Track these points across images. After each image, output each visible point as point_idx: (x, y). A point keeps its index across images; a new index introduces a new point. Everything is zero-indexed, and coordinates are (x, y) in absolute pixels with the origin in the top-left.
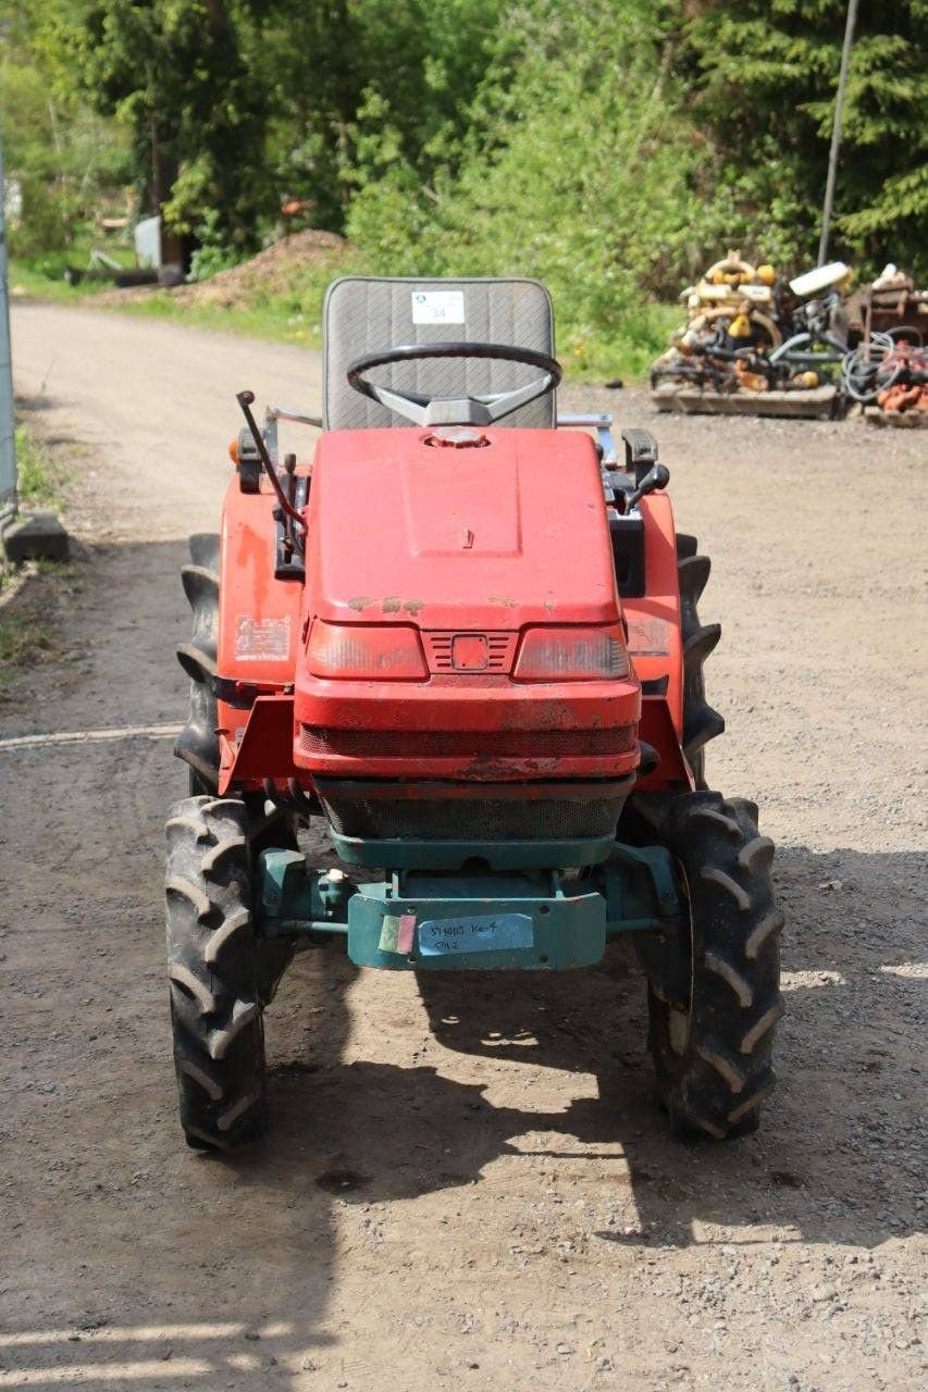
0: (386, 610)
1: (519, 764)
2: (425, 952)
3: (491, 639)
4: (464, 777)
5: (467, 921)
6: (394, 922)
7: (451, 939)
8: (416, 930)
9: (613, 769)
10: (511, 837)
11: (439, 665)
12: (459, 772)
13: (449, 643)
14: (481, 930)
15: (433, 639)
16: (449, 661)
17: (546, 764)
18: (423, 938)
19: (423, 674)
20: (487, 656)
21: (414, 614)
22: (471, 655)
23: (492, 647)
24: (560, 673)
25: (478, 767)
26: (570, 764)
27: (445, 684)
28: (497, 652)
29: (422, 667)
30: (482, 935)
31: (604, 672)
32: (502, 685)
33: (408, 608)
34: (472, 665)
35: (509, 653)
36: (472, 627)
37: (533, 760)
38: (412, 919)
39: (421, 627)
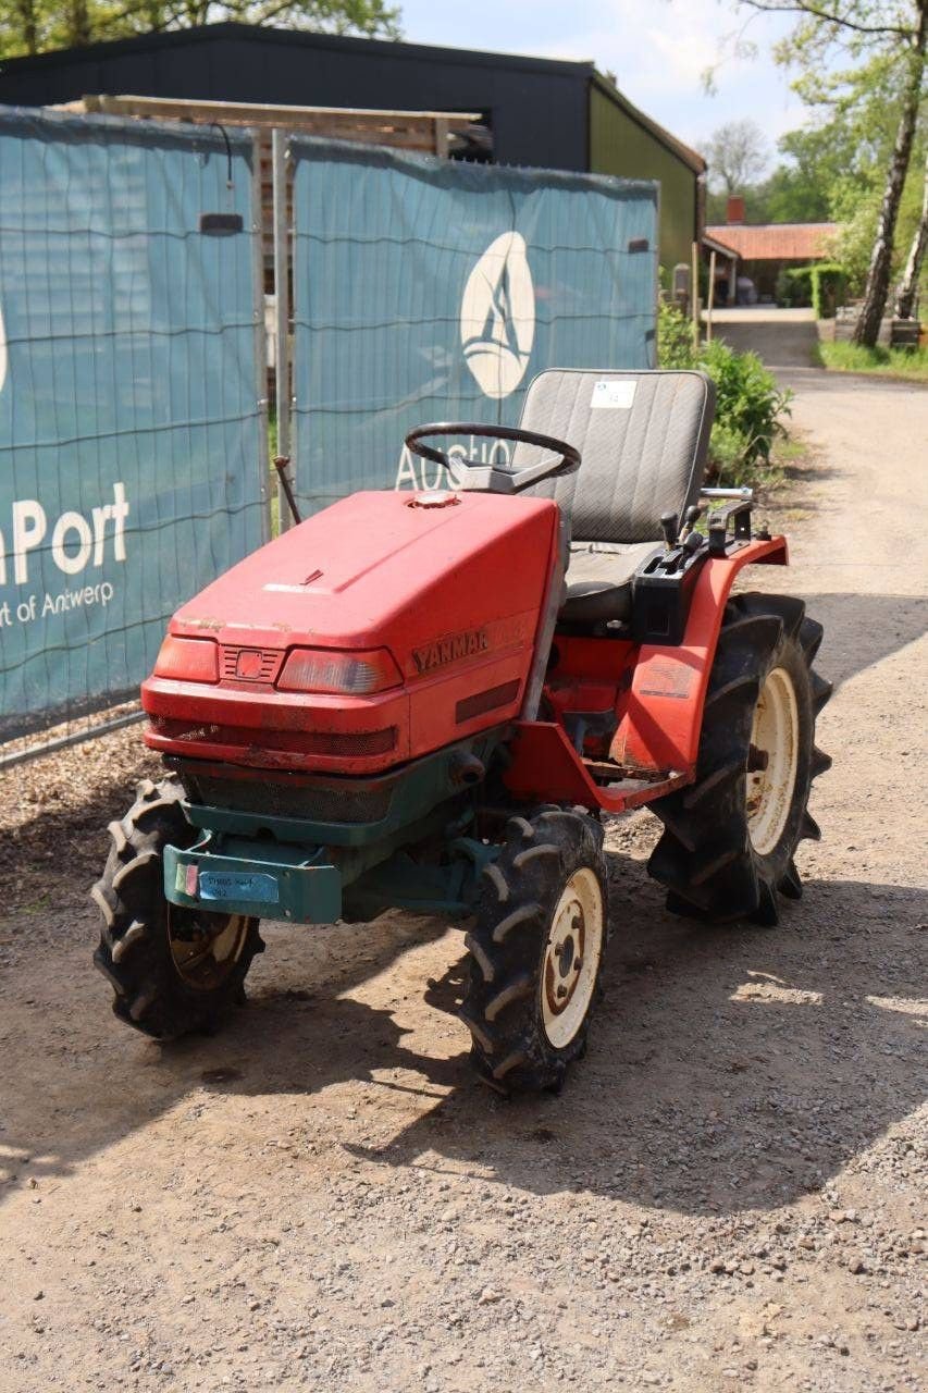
0: (200, 627)
1: (277, 756)
2: (203, 895)
3: (266, 655)
4: (240, 763)
5: (232, 875)
6: (184, 870)
7: (222, 888)
8: (198, 878)
9: (348, 768)
10: (291, 815)
11: (227, 673)
12: (237, 758)
13: (235, 656)
14: (242, 884)
15: (226, 652)
16: (233, 670)
17: (298, 758)
18: (204, 885)
19: (215, 679)
20: (260, 668)
21: (217, 631)
22: (250, 667)
23: (264, 661)
24: (311, 686)
25: (252, 755)
26: (315, 759)
27: (229, 687)
28: (268, 665)
29: (214, 673)
30: (243, 888)
31: (345, 688)
32: (267, 691)
33: (213, 627)
34: (249, 674)
35: (276, 668)
36: (253, 644)
37: (288, 754)
38: (195, 868)
39: (220, 641)
